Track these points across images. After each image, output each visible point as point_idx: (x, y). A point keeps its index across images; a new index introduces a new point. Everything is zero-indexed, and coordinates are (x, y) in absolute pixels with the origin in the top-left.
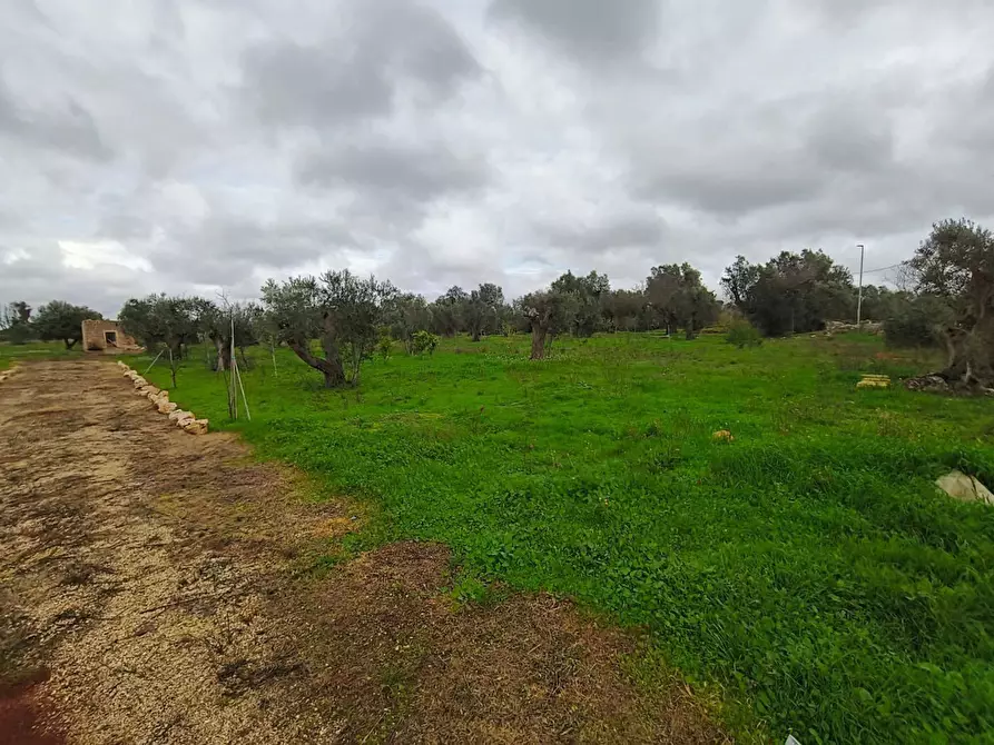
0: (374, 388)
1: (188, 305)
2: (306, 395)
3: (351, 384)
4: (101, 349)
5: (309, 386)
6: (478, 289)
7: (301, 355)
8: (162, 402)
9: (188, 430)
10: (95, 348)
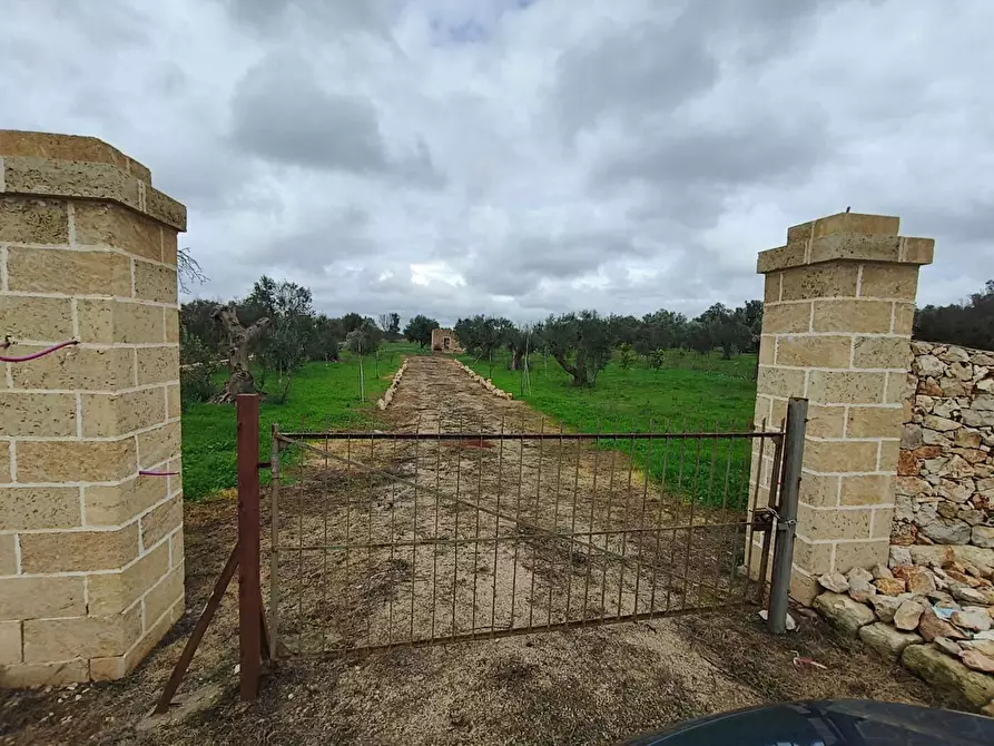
0: (605, 389)
1: (496, 323)
3: (589, 384)
4: (441, 349)
5: (565, 384)
6: (744, 306)
7: (561, 363)
8: (488, 384)
9: (503, 397)
10: (437, 349)
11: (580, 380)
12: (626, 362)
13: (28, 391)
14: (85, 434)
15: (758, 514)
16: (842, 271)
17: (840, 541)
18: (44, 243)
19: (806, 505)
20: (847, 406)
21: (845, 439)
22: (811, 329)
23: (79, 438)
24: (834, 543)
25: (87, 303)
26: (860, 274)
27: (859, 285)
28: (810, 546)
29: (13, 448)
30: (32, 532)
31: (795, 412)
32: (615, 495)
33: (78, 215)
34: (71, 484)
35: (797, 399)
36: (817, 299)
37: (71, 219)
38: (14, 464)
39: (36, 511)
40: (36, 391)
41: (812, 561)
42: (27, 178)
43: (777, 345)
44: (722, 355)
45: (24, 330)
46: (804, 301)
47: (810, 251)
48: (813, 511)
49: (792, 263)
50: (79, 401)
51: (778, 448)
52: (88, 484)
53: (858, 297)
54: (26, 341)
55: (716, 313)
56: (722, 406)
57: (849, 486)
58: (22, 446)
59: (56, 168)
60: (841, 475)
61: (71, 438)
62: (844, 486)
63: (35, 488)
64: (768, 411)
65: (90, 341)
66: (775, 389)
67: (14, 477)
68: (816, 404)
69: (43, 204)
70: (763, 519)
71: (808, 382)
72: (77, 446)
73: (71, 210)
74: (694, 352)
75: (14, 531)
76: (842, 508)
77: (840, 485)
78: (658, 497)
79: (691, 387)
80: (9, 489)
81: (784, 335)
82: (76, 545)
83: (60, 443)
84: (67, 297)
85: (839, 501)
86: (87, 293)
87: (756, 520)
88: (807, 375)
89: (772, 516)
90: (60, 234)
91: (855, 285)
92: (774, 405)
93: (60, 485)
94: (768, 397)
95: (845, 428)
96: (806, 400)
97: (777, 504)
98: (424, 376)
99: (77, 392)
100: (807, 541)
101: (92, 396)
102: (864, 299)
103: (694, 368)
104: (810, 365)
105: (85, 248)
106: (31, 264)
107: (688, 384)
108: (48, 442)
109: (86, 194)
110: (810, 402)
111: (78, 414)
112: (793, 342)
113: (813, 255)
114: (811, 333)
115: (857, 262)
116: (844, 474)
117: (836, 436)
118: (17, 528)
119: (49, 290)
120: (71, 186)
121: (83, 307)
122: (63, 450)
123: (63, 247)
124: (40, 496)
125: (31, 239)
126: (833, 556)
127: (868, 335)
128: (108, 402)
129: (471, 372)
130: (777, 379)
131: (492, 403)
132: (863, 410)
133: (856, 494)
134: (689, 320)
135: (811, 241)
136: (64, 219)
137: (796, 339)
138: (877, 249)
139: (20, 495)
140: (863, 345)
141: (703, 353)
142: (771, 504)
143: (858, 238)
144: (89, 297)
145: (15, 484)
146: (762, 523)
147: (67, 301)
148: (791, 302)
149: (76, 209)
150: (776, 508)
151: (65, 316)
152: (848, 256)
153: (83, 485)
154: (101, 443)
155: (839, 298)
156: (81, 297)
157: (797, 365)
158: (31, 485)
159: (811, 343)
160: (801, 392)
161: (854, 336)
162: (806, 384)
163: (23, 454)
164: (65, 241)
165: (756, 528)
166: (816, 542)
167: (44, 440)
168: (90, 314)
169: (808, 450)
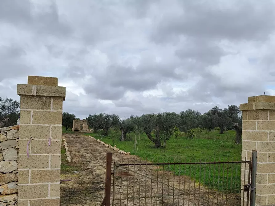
0: (170, 149)
2: (150, 149)
3: (163, 147)
4: (78, 130)
5: (150, 147)
7: (149, 137)
8: (115, 148)
9: (126, 154)
10: (76, 130)
11: (158, 145)
12: (177, 135)
13: (35, 154)
14: (51, 167)
15: (245, 186)
16: (264, 113)
17: (269, 195)
18: (44, 109)
19: (258, 184)
20: (268, 152)
21: (268, 163)
22: (257, 129)
23: (50, 169)
24: (267, 195)
25: (55, 127)
26: (269, 113)
27: (269, 116)
28: (260, 197)
29: (30, 172)
30: (33, 199)
31: (254, 155)
32: (191, 191)
33: (53, 101)
34: (46, 183)
35: (254, 151)
36: (257, 120)
37: (52, 102)
38: (30, 177)
39: (35, 192)
40: (38, 154)
41: (261, 202)
42: (42, 91)
43: (247, 134)
44: (219, 131)
45: (36, 136)
46: (254, 120)
47: (255, 106)
48: (261, 186)
49: (250, 109)
50: (50, 157)
51: (250, 166)
52: (51, 183)
53: (269, 120)
54: (36, 139)
55: (215, 111)
56: (224, 156)
57: (270, 177)
58: (33, 172)
59: (51, 88)
60: (268, 174)
61: (47, 169)
62: (269, 177)
63: (35, 185)
64: (245, 155)
65: (55, 138)
66: (247, 148)
67: (29, 182)
68: (259, 152)
69: (44, 98)
70: (247, 188)
71: (257, 145)
72: (49, 171)
73: (52, 99)
74: (206, 130)
75: (28, 199)
76: (269, 184)
77: (268, 177)
78: (207, 191)
79: (208, 148)
80: (28, 186)
81: (249, 131)
82: (46, 203)
83: (44, 171)
84: (49, 125)
85: (267, 182)
86: (54, 124)
87: (245, 188)
88: (256, 143)
89: (249, 186)
90: (48, 107)
91: (267, 116)
92: (247, 153)
93: (43, 184)
94: (245, 150)
95: (268, 160)
96: (257, 151)
97: (250, 183)
98: (78, 145)
99: (49, 154)
100: (259, 195)
101: (54, 155)
102: (270, 120)
103: (208, 138)
104: (257, 140)
105: (55, 111)
106: (39, 116)
107: (207, 146)
108: (40, 170)
109: (58, 96)
110: (258, 152)
111: (50, 161)
112: (252, 133)
113: (256, 108)
114: (257, 131)
115: (267, 110)
116: (269, 174)
117: (266, 162)
118: (30, 198)
119: (44, 123)
120: (54, 93)
121: (53, 128)
122: (45, 173)
123: (48, 110)
124: (37, 188)
125: (39, 109)
126: (267, 200)
127: (272, 131)
128: (58, 157)
129: (102, 142)
130: (248, 145)
131: (122, 157)
132: (272, 154)
133: (272, 180)
134: (202, 114)
135: (255, 103)
136: (50, 102)
137: (253, 132)
138: (272, 106)
139: (31, 187)
140: (271, 134)
141: (210, 130)
142: (249, 183)
143: (267, 103)
144: (55, 125)
145: (29, 184)
146: (246, 189)
147: (49, 127)
148: (250, 120)
149: (53, 99)
150: (250, 184)
151: (48, 131)
152: (265, 108)
153: (49, 184)
154: (56, 170)
155: (264, 120)
156: (53, 125)
157: (253, 140)
158: (34, 184)
159: (257, 133)
160: (255, 149)
161: (268, 132)
162: (256, 147)
163: (33, 174)
164: (50, 109)
165: (245, 191)
166: (262, 196)
167: (39, 169)
168: (55, 130)
169: (258, 167)
